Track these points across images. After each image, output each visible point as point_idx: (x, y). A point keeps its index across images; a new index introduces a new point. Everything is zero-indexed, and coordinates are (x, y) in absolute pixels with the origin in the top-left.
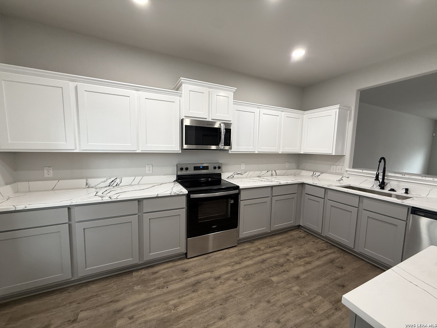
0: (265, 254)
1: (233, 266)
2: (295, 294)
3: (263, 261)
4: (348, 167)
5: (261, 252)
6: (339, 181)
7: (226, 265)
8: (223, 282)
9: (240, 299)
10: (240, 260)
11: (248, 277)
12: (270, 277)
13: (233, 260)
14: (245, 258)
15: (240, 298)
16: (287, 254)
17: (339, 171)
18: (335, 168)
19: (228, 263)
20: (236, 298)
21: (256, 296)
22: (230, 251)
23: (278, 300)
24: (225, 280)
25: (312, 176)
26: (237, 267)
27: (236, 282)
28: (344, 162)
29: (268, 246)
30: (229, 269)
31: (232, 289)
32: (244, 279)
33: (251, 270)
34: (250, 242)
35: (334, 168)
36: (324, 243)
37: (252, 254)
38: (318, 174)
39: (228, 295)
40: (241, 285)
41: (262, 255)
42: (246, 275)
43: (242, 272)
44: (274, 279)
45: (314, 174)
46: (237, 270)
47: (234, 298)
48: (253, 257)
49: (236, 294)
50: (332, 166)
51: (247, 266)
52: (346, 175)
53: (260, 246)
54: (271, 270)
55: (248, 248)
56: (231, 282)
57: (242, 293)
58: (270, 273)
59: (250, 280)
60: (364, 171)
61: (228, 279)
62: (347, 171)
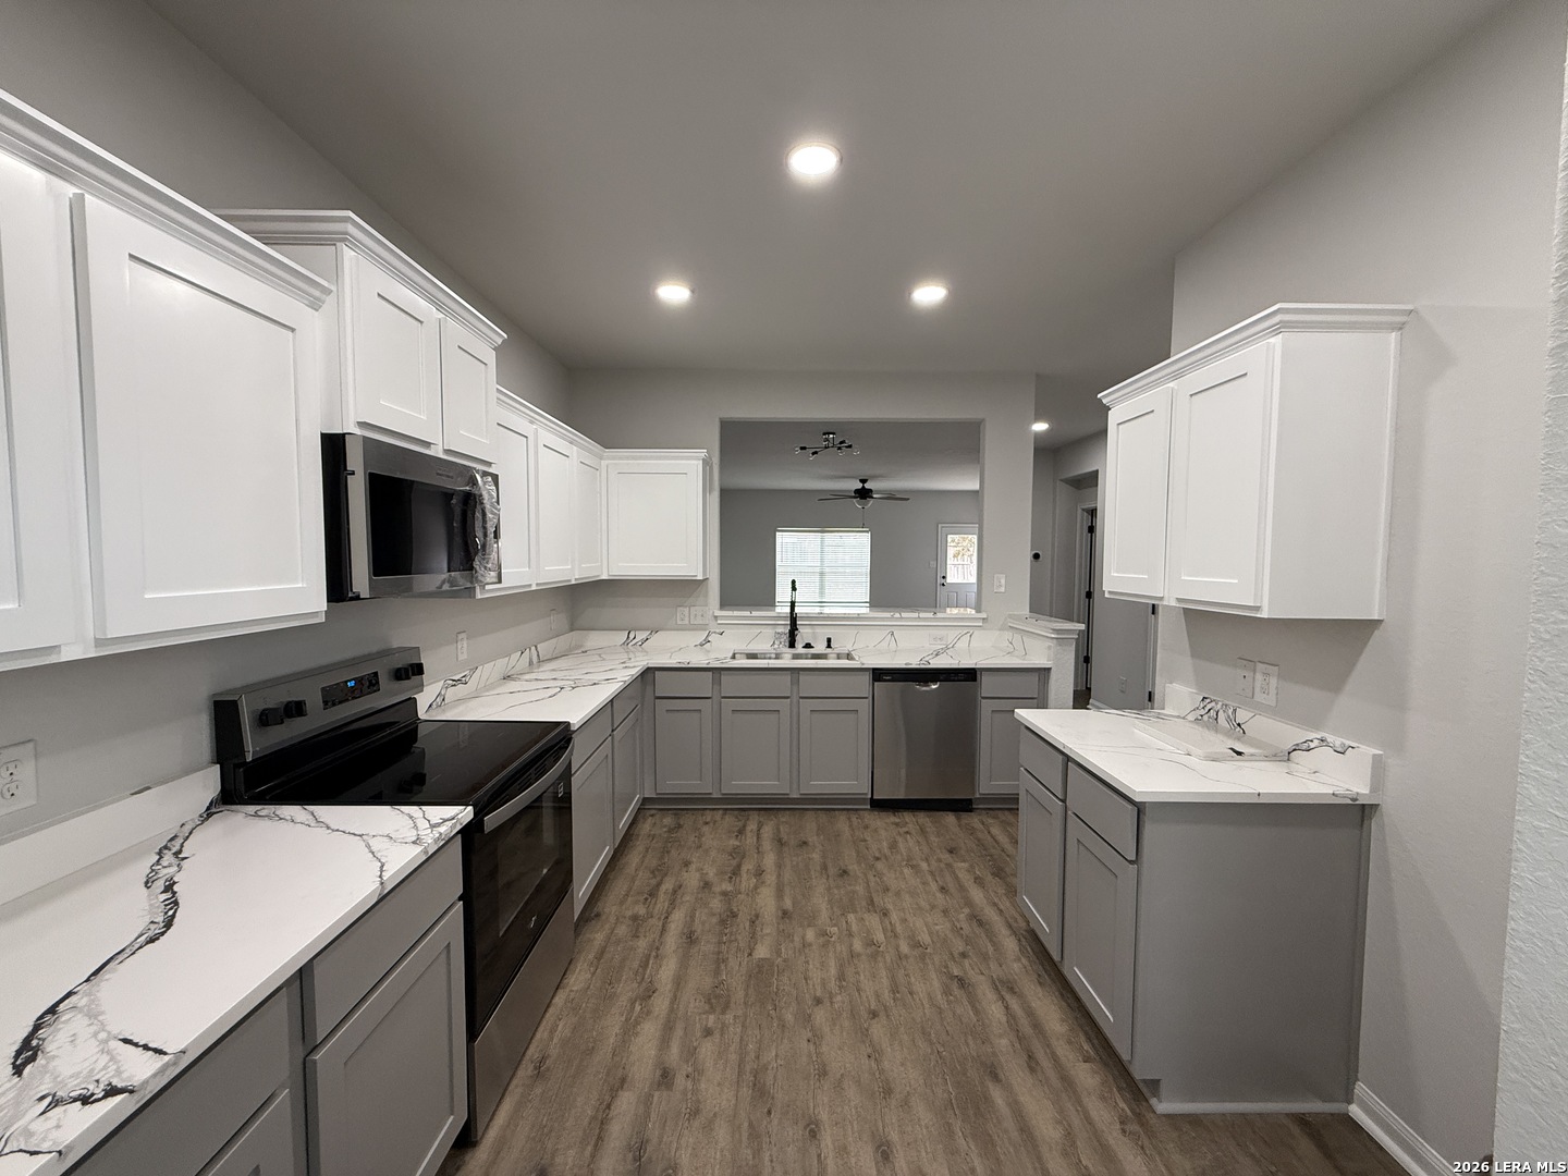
0: (667, 918)
1: (649, 1013)
2: (825, 945)
3: (690, 938)
4: (718, 606)
5: (656, 923)
6: (702, 645)
7: (630, 1029)
8: (690, 1069)
9: (777, 1056)
10: (640, 983)
11: (717, 1000)
12: (750, 954)
13: (623, 1001)
14: (645, 965)
15: (774, 1054)
16: (707, 885)
17: (699, 621)
18: (687, 615)
19: (623, 1019)
20: (769, 1063)
21: (789, 1017)
22: (575, 988)
23: (824, 983)
24: (687, 1062)
25: (626, 643)
26: (660, 1004)
27: (718, 1036)
28: (706, 596)
29: (646, 896)
30: (650, 1030)
31: (733, 1057)
32: (718, 1010)
33: (699, 978)
34: (588, 920)
35: (683, 615)
36: (725, 814)
37: (642, 944)
38: (641, 636)
39: (749, 1078)
40: (735, 1031)
41: (663, 926)
42: (709, 1000)
43: (692, 1003)
44: (762, 952)
45: (632, 636)
46: (672, 1010)
47: (767, 1069)
48: (658, 949)
49: (758, 1057)
50: (679, 609)
51: (679, 982)
52: (713, 626)
53: (627, 909)
54: (731, 941)
55: (608, 938)
56: (707, 1049)
57: (760, 1041)
58: (739, 949)
59: (733, 1000)
60: (755, 614)
61: (690, 1053)
62: (716, 617)
